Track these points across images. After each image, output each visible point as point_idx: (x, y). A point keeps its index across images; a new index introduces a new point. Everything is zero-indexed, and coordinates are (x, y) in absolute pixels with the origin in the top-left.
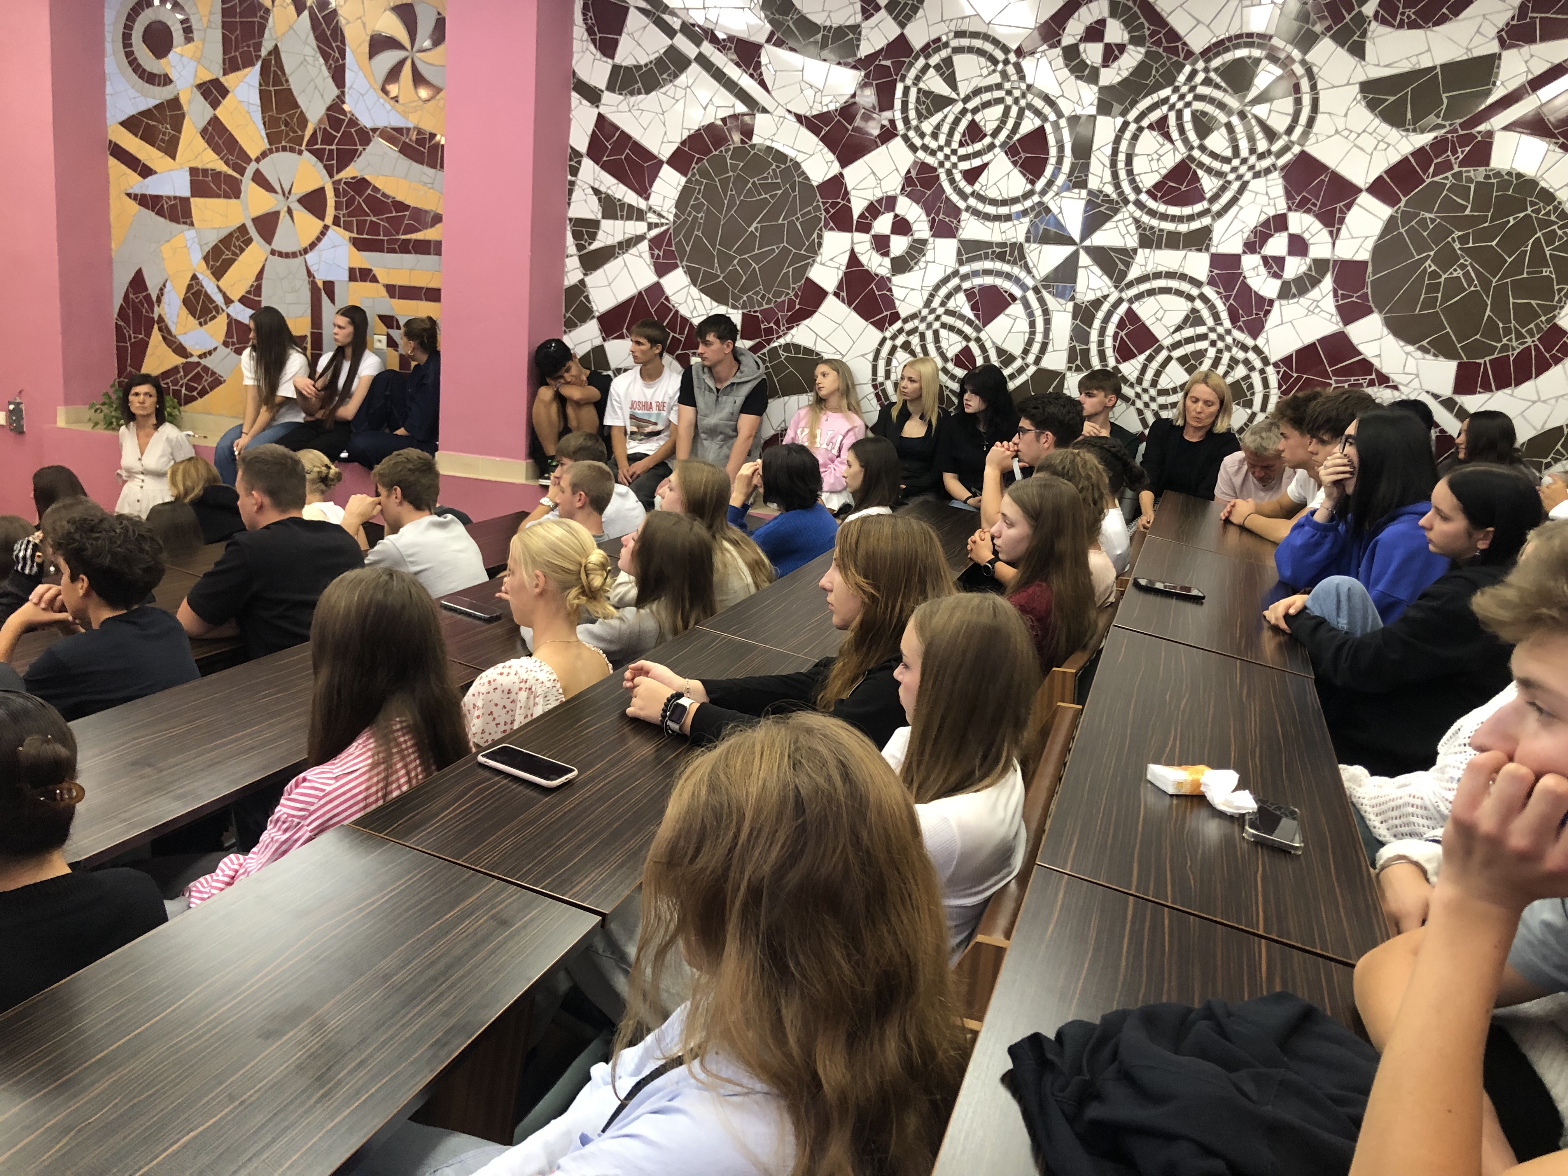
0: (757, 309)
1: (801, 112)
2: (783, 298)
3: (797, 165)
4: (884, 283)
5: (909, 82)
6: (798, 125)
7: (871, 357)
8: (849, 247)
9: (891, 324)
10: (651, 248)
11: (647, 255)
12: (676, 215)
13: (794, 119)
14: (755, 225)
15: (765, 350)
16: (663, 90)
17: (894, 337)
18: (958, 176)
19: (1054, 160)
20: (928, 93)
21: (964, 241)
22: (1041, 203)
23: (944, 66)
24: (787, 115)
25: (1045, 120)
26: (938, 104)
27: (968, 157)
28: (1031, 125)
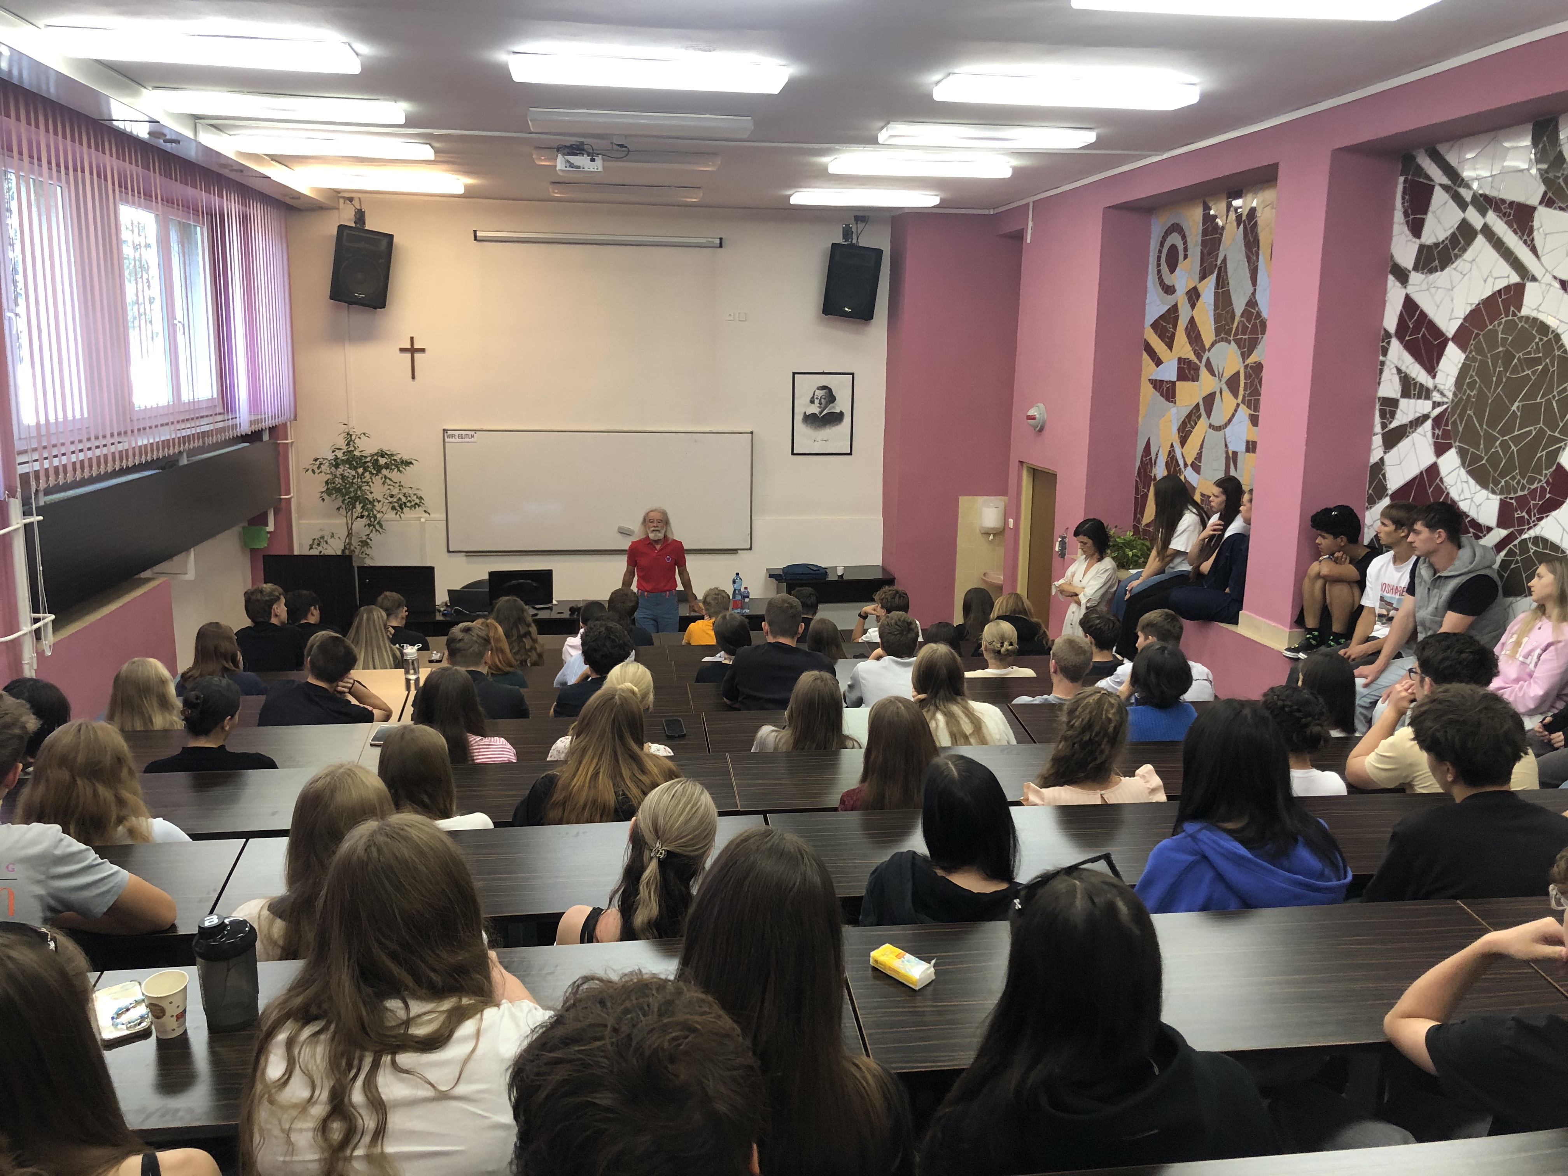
0: (1512, 495)
2: (1536, 485)
3: (1558, 337)
6: (1562, 292)
10: (1433, 428)
11: (1429, 434)
12: (1455, 394)
13: (1558, 286)
14: (1516, 404)
15: (1516, 542)
16: (1454, 265)
24: (1552, 281)
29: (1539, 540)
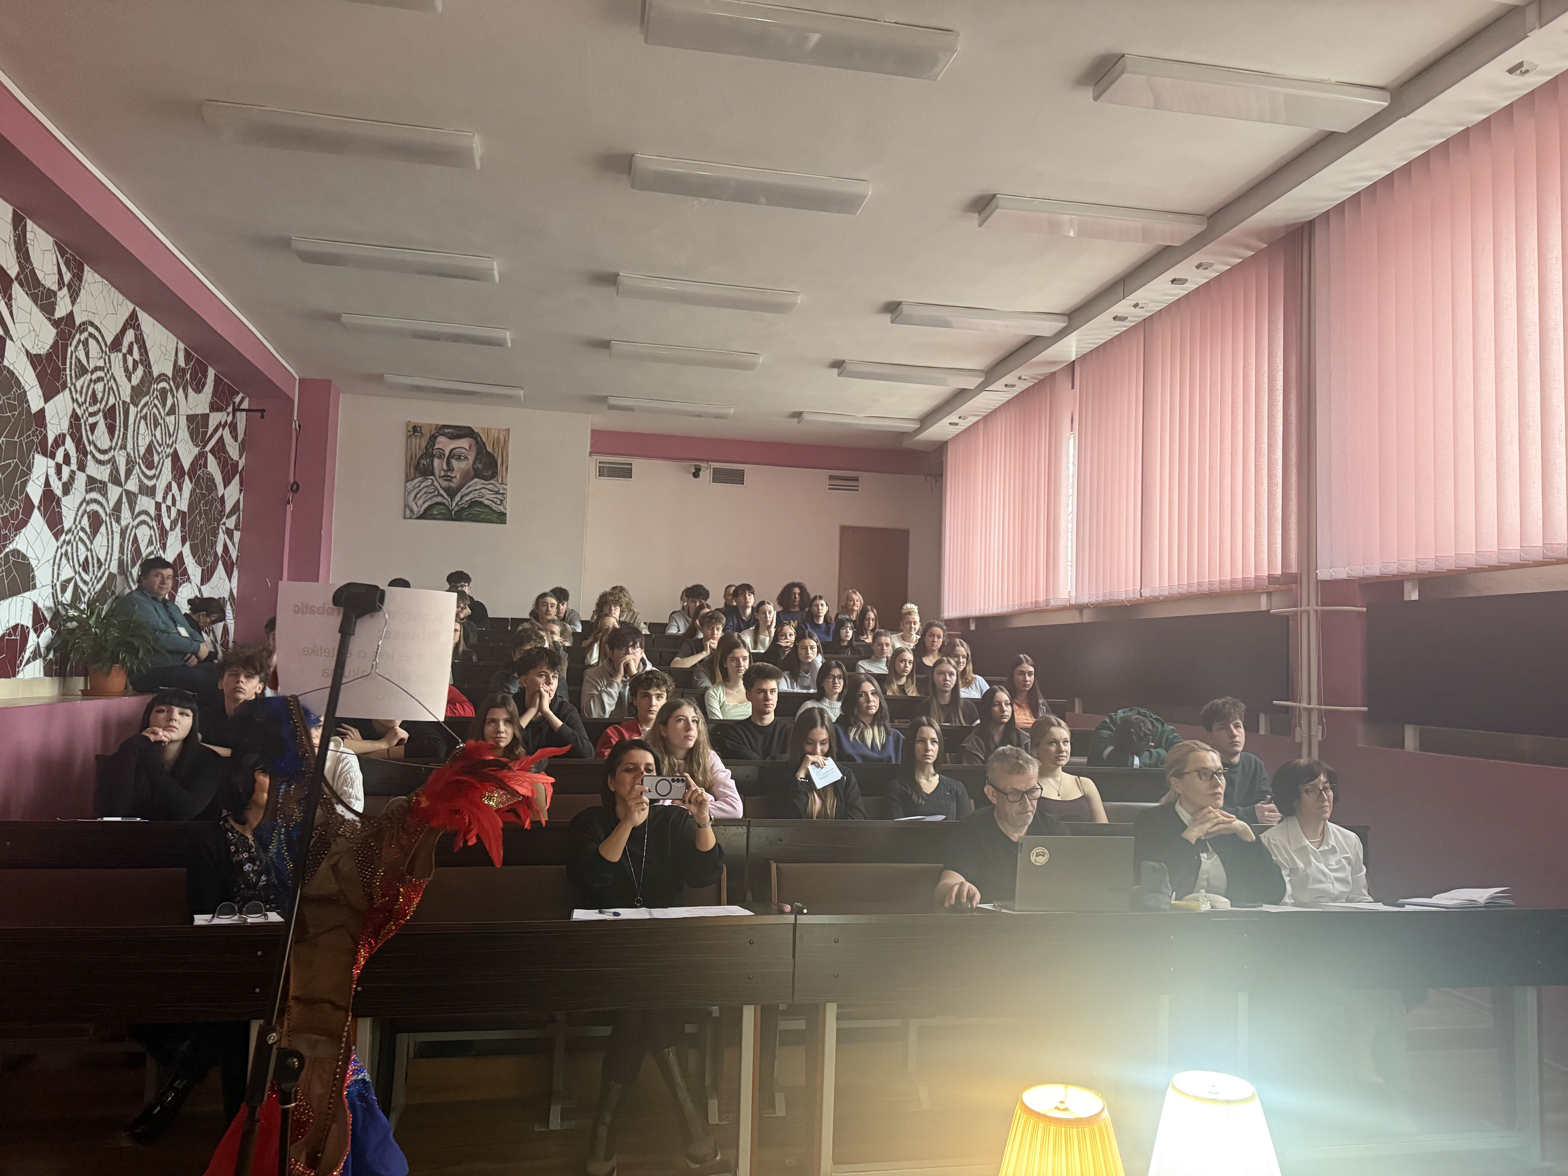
1: (29, 349)
2: (14, 508)
3: (25, 392)
4: (59, 501)
5: (73, 348)
6: (26, 359)
7: (51, 562)
8: (45, 470)
9: (62, 535)
13: (24, 352)
15: (2, 555)
17: (62, 547)
18: (88, 427)
19: (118, 428)
20: (79, 361)
21: (88, 476)
22: (114, 456)
23: (86, 344)
24: (22, 349)
25: (116, 399)
26: (82, 370)
27: (92, 415)
28: (112, 401)
29: (16, 553)
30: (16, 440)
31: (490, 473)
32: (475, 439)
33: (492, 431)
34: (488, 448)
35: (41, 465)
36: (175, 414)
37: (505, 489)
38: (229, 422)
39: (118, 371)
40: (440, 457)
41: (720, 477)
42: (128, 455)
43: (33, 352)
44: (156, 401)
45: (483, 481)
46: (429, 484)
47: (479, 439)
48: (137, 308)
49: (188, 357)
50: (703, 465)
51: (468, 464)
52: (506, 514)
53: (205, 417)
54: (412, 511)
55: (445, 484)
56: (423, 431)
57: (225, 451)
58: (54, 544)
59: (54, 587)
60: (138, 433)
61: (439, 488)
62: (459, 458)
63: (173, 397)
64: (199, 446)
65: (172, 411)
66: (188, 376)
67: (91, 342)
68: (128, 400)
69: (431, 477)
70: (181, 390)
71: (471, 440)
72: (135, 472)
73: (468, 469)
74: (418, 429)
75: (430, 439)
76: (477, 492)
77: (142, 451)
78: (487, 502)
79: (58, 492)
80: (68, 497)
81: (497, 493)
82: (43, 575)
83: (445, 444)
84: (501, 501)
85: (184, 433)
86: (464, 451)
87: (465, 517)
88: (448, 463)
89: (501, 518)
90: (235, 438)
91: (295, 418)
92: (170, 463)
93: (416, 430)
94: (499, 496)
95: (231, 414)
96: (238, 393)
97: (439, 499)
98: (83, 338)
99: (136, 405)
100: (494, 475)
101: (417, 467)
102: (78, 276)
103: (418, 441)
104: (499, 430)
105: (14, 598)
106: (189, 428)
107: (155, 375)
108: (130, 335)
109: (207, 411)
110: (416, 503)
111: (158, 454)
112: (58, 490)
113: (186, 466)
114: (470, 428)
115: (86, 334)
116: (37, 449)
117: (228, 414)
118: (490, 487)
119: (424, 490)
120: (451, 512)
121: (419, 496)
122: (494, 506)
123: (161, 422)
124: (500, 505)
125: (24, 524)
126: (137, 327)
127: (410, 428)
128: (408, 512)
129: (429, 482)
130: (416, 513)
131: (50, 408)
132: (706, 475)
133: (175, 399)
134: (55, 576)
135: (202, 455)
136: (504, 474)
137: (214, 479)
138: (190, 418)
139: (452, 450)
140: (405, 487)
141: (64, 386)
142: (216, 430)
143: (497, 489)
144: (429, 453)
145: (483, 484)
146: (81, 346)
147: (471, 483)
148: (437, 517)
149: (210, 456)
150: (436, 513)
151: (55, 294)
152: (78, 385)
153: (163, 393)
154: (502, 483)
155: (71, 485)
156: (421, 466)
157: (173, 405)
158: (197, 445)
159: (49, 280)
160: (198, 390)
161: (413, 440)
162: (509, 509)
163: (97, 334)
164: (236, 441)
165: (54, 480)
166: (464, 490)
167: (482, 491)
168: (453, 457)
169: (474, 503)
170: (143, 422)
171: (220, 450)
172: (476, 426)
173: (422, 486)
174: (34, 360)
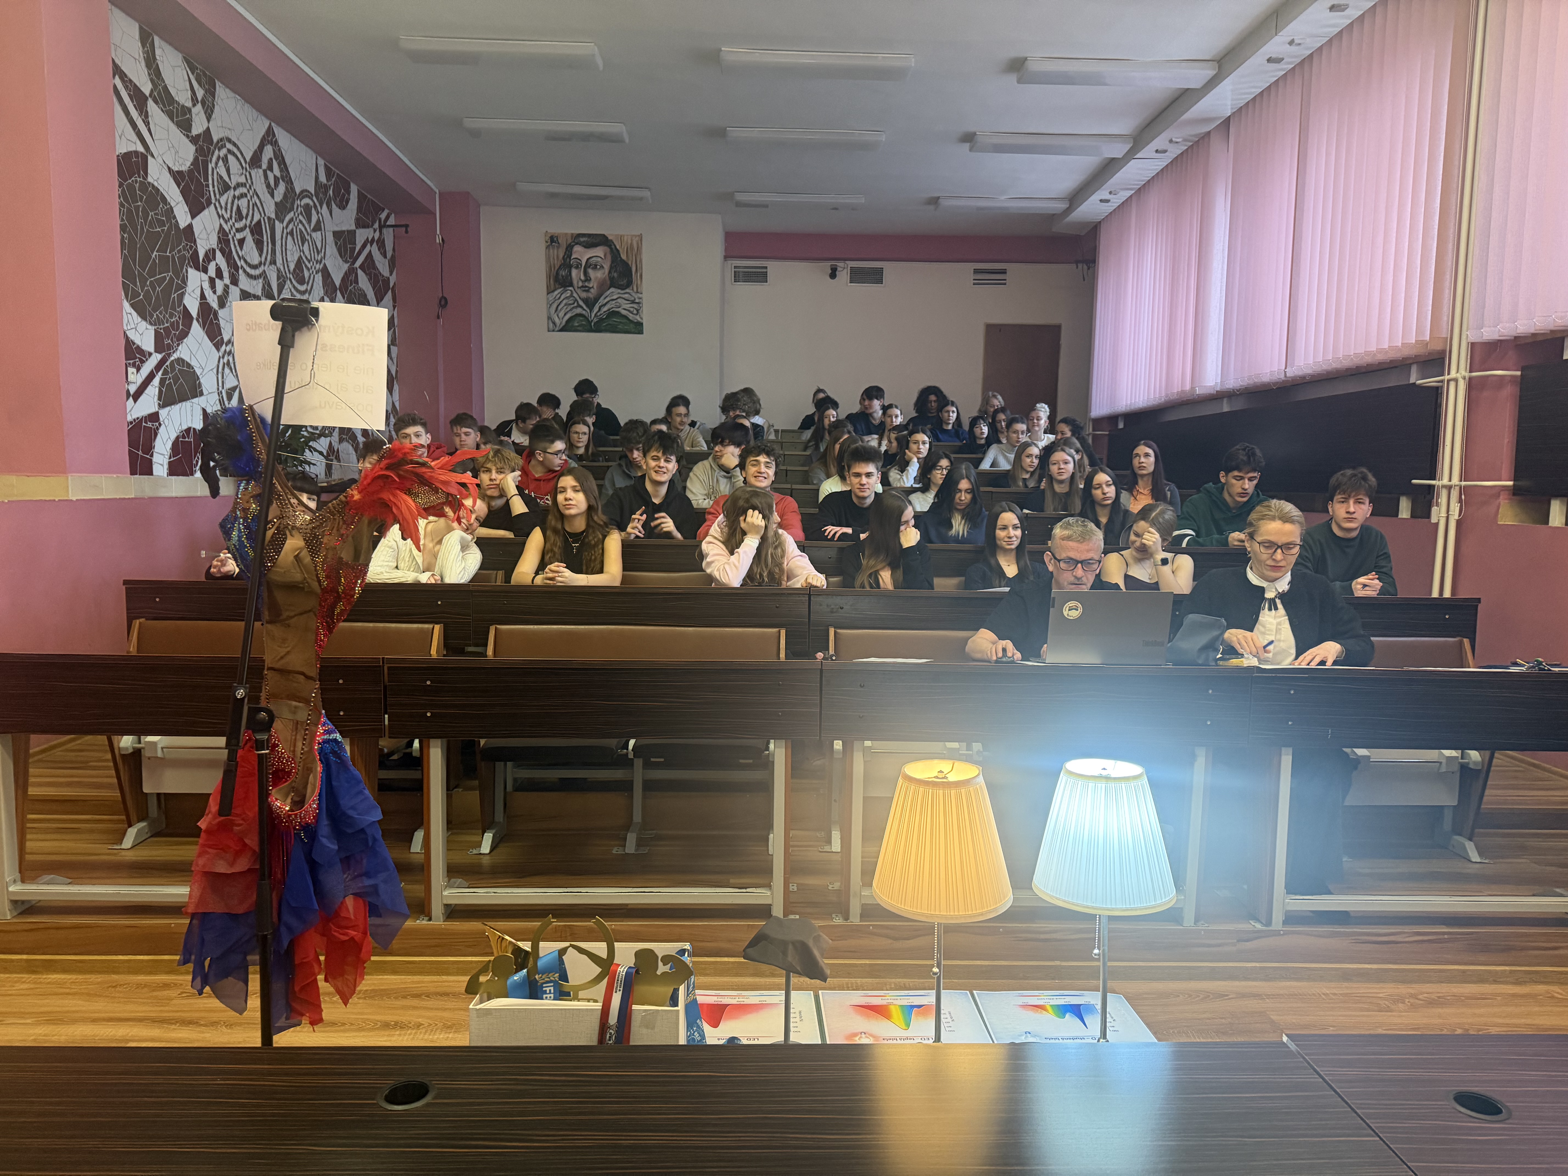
0: (162, 327)
1: (170, 166)
2: (174, 319)
3: (171, 208)
4: (216, 314)
5: (213, 165)
6: (169, 175)
7: (215, 371)
8: (200, 284)
9: (222, 346)
13: (167, 169)
14: (155, 253)
15: (168, 363)
17: (223, 357)
18: (236, 242)
19: (265, 244)
20: (221, 177)
21: (241, 290)
22: (264, 271)
23: (225, 160)
24: (164, 165)
25: (261, 216)
26: (226, 188)
27: (238, 230)
28: (257, 217)
29: (180, 361)
30: (168, 254)
31: (625, 281)
32: (610, 246)
33: (626, 238)
34: (622, 255)
35: (195, 280)
36: (321, 230)
37: (640, 298)
38: (376, 238)
39: (260, 186)
40: (577, 267)
41: (858, 276)
42: (278, 270)
43: (175, 169)
44: (301, 217)
45: (619, 291)
46: (568, 295)
47: (613, 247)
48: (273, 124)
49: (329, 173)
50: (840, 264)
51: (604, 273)
52: (642, 324)
53: (352, 234)
54: (554, 323)
55: (584, 295)
56: (560, 241)
57: (375, 267)
58: (216, 355)
59: (220, 393)
60: (286, 249)
61: (578, 298)
62: (595, 267)
63: (318, 213)
64: (348, 262)
65: (318, 228)
66: (331, 192)
67: (230, 157)
68: (273, 216)
69: (571, 288)
70: (325, 206)
71: (606, 248)
72: (286, 287)
73: (605, 279)
74: (555, 239)
75: (567, 249)
76: (614, 302)
77: (292, 266)
78: (624, 312)
79: (215, 305)
80: (225, 309)
81: (633, 302)
82: (208, 382)
83: (581, 254)
84: (638, 311)
85: (331, 250)
86: (599, 259)
87: (603, 328)
88: (585, 273)
89: (637, 328)
90: (384, 255)
91: (438, 232)
92: (321, 278)
93: (553, 240)
94: (635, 306)
95: (378, 230)
96: (383, 210)
97: (579, 311)
98: (222, 155)
99: (282, 221)
100: (629, 284)
101: (556, 279)
102: (211, 92)
103: (556, 251)
104: (632, 236)
105: (184, 403)
106: (336, 244)
107: (298, 191)
108: (268, 152)
109: (353, 227)
110: (558, 316)
111: (308, 269)
112: (213, 302)
113: (338, 283)
114: (604, 235)
115: (224, 151)
116: (189, 263)
117: (375, 231)
118: (626, 296)
119: (564, 302)
120: (590, 323)
121: (559, 308)
122: (631, 316)
123: (308, 237)
124: (637, 314)
125: (184, 334)
126: (275, 143)
127: (547, 238)
128: (551, 325)
129: (568, 294)
130: (558, 325)
131: (198, 224)
132: (844, 275)
133: (320, 215)
134: (220, 384)
135: (351, 272)
136: (639, 282)
137: (366, 295)
138: (337, 235)
139: (588, 259)
140: (548, 299)
141: (209, 203)
142: (364, 246)
143: (633, 299)
144: (567, 263)
145: (619, 293)
146: (221, 163)
147: (608, 292)
148: (578, 328)
149: (360, 272)
150: (577, 324)
151: (190, 110)
152: (223, 200)
153: (307, 209)
154: (637, 292)
155: (226, 298)
156: (560, 277)
157: (318, 222)
158: (346, 262)
159: (183, 97)
160: (343, 206)
161: (551, 251)
162: (646, 318)
163: (235, 150)
164: (385, 257)
165: (208, 293)
166: (602, 301)
167: (619, 300)
168: (589, 267)
169: (613, 314)
170: (289, 237)
171: (369, 266)
172: (610, 233)
173: (562, 298)
174: (177, 176)
